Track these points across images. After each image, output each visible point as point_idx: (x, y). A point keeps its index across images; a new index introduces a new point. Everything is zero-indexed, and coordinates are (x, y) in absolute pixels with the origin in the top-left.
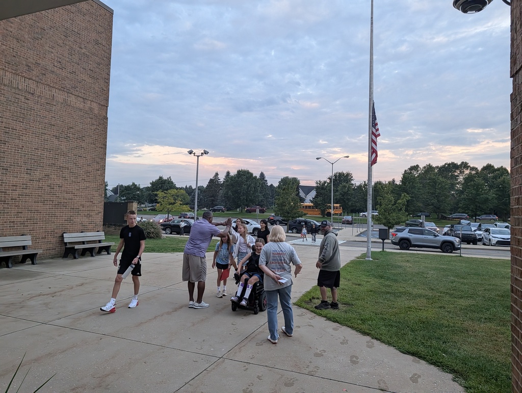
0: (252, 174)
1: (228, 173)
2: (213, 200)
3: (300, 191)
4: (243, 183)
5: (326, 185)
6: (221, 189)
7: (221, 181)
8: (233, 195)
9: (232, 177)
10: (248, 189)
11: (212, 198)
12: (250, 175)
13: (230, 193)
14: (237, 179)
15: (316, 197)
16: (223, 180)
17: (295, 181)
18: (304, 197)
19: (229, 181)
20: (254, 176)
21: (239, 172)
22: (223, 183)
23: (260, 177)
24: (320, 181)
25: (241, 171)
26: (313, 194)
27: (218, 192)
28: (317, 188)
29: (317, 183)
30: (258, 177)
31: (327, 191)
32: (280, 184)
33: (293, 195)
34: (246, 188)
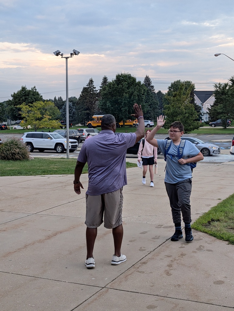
0: (134, 79)
1: (105, 79)
2: (88, 114)
3: (196, 97)
4: (123, 90)
5: (227, 88)
6: (97, 100)
7: (97, 89)
8: (112, 106)
9: (110, 84)
10: (130, 97)
11: (88, 111)
12: (132, 80)
13: (108, 104)
14: (116, 86)
15: (216, 104)
16: (100, 88)
17: (189, 86)
18: (200, 105)
19: (107, 89)
20: (137, 81)
21: (118, 77)
22: (100, 92)
23: (145, 82)
24: (219, 84)
25: (120, 76)
26: (212, 100)
27: (94, 104)
28: (216, 93)
29: (216, 86)
30: (142, 82)
31: (229, 97)
32: (170, 90)
33: (187, 102)
34: (128, 97)
